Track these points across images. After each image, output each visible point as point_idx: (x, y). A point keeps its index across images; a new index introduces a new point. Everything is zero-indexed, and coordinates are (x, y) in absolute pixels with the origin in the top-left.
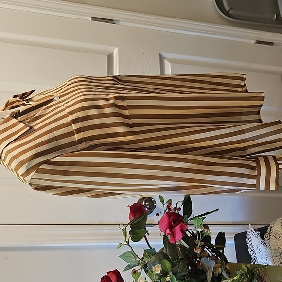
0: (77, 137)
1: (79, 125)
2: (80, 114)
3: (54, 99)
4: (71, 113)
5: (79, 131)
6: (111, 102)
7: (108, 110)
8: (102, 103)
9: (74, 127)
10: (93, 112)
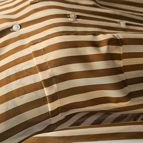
0: (50, 107)
1: (55, 88)
2: (57, 71)
3: (12, 27)
4: (42, 67)
5: (54, 98)
6: (104, 49)
7: (99, 65)
8: (89, 51)
9: (47, 92)
10: (76, 67)
